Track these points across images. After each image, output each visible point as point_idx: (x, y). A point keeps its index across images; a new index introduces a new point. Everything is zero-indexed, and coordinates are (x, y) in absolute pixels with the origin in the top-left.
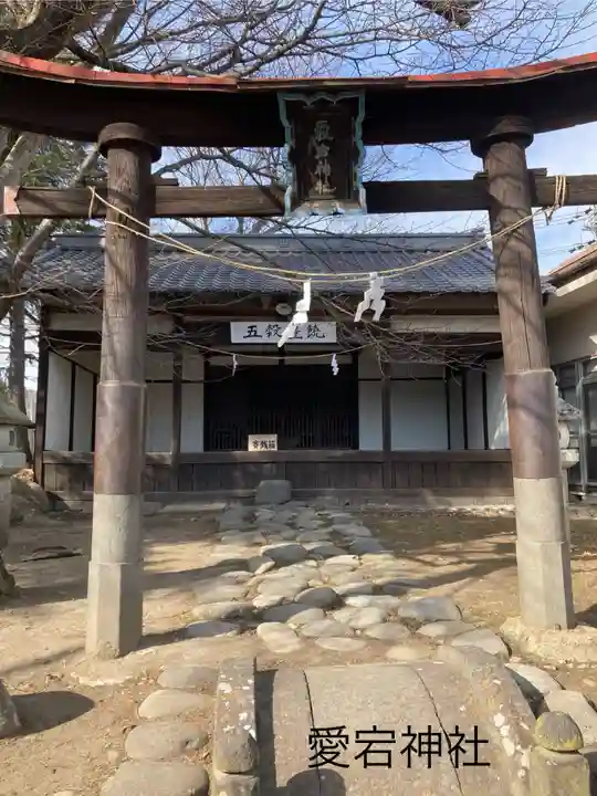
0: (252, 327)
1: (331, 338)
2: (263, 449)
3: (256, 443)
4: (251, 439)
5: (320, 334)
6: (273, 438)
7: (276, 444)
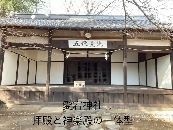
0: (76, 42)
1: (106, 47)
2: (80, 87)
3: (77, 85)
4: (75, 83)
5: (101, 45)
6: (83, 83)
7: (84, 85)
